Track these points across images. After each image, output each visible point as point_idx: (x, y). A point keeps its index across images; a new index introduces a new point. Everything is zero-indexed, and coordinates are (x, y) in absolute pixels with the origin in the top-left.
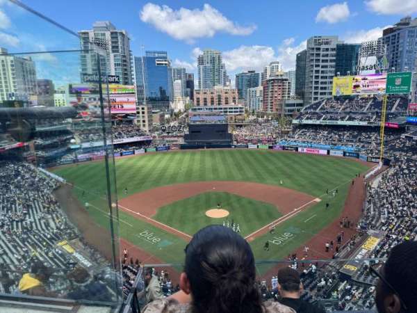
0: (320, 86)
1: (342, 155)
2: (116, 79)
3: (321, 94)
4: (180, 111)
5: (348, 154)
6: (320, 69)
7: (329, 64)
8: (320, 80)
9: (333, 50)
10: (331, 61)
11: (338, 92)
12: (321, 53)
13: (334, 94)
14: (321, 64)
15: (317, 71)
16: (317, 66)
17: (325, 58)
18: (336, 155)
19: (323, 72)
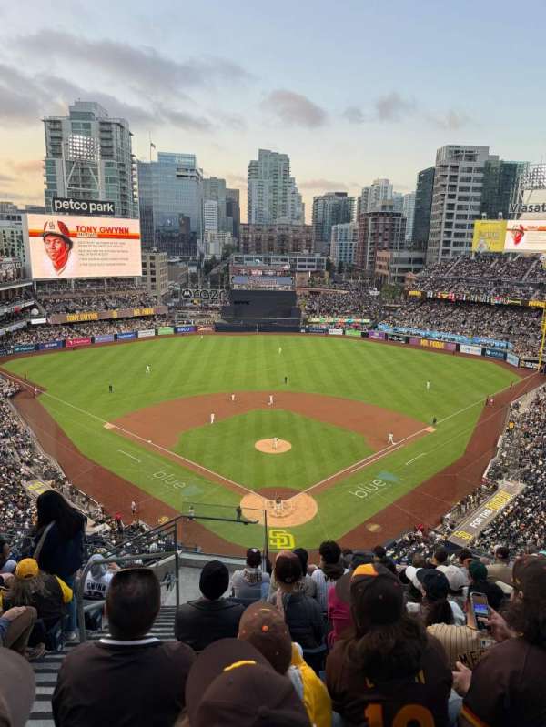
0: (454, 230)
1: (480, 354)
2: (110, 208)
3: (456, 244)
4: (214, 257)
5: (489, 353)
6: (455, 201)
7: (471, 194)
8: (455, 221)
9: (479, 170)
10: (475, 189)
11: (481, 246)
12: (460, 174)
13: (475, 248)
14: (458, 193)
15: (451, 206)
16: (452, 197)
17: (465, 184)
18: (471, 352)
19: (460, 208)
